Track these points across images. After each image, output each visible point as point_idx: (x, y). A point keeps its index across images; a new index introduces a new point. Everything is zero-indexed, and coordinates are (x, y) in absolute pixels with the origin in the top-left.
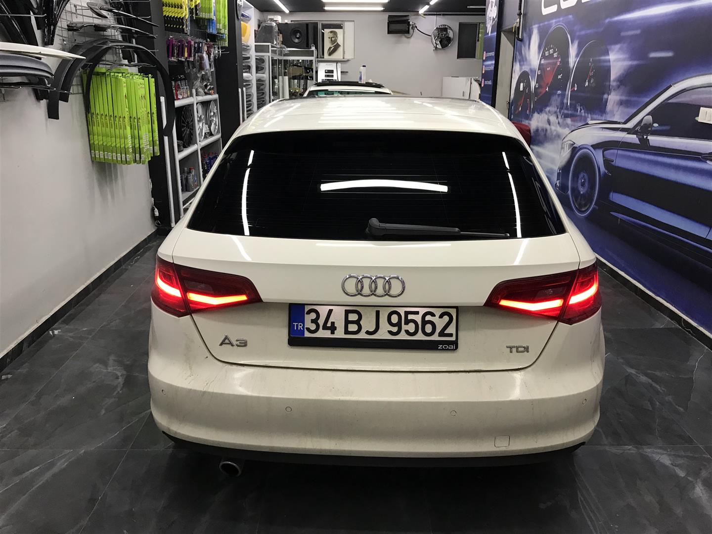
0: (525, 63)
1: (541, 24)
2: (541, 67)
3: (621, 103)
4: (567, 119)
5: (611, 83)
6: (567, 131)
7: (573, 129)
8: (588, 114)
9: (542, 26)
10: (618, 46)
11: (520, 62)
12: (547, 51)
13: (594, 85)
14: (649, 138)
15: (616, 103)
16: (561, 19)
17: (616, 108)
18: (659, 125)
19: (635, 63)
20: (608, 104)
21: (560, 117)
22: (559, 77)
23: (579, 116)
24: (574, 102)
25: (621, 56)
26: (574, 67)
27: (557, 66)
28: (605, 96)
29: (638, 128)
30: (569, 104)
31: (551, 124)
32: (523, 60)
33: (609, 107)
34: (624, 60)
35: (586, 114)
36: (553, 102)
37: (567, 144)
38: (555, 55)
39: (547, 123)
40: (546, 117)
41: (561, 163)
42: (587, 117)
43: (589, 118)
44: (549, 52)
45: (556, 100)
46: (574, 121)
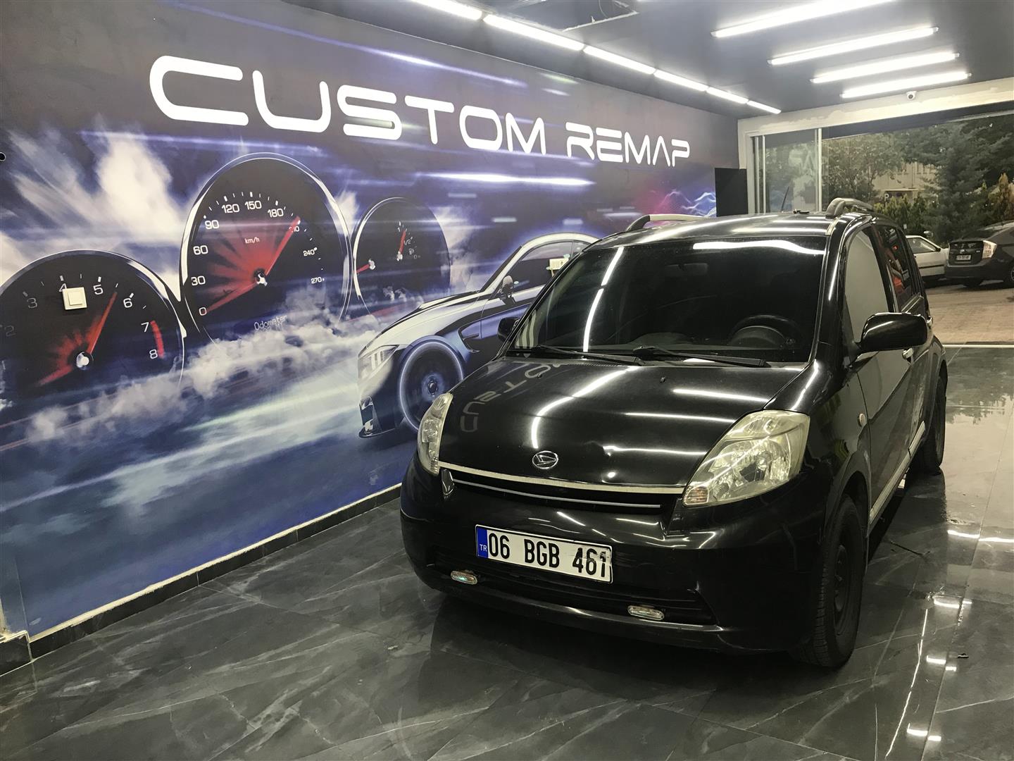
2: (205, 237)
3: (471, 271)
4: (362, 317)
5: (449, 252)
6: (368, 336)
7: (386, 326)
8: (415, 296)
9: (174, 142)
10: (447, 209)
12: (226, 203)
13: (415, 257)
14: (513, 296)
15: (464, 272)
16: (276, 146)
17: (465, 279)
18: (520, 282)
19: (478, 227)
20: (451, 276)
21: (335, 321)
22: (306, 253)
23: (394, 305)
24: (374, 288)
25: (458, 220)
26: (354, 235)
27: (289, 235)
28: (444, 268)
29: (500, 290)
30: (359, 293)
31: (306, 342)
33: (454, 279)
34: (461, 224)
35: (413, 298)
36: (298, 302)
37: (376, 355)
38: (274, 213)
39: (288, 345)
40: (279, 336)
41: (365, 391)
42: (416, 301)
43: (419, 301)
44: (243, 207)
45: (312, 296)
46: (384, 315)
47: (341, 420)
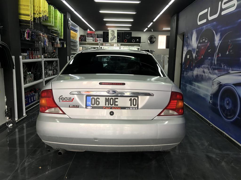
0: (190, 46)
1: (198, 29)
2: (198, 47)
4: (215, 70)
6: (215, 76)
7: (219, 75)
8: (229, 68)
11: (187, 46)
12: (201, 40)
13: (232, 53)
16: (209, 25)
21: (210, 69)
22: (209, 51)
23: (223, 69)
24: (219, 62)
26: (218, 46)
27: (208, 46)
30: (216, 63)
31: (205, 73)
32: (188, 45)
36: (206, 63)
37: (216, 83)
38: (206, 41)
39: (203, 72)
40: (202, 70)
41: (212, 92)
42: (229, 70)
43: (230, 70)
44: (203, 40)
45: (208, 62)
46: (220, 72)
47: (207, 95)
